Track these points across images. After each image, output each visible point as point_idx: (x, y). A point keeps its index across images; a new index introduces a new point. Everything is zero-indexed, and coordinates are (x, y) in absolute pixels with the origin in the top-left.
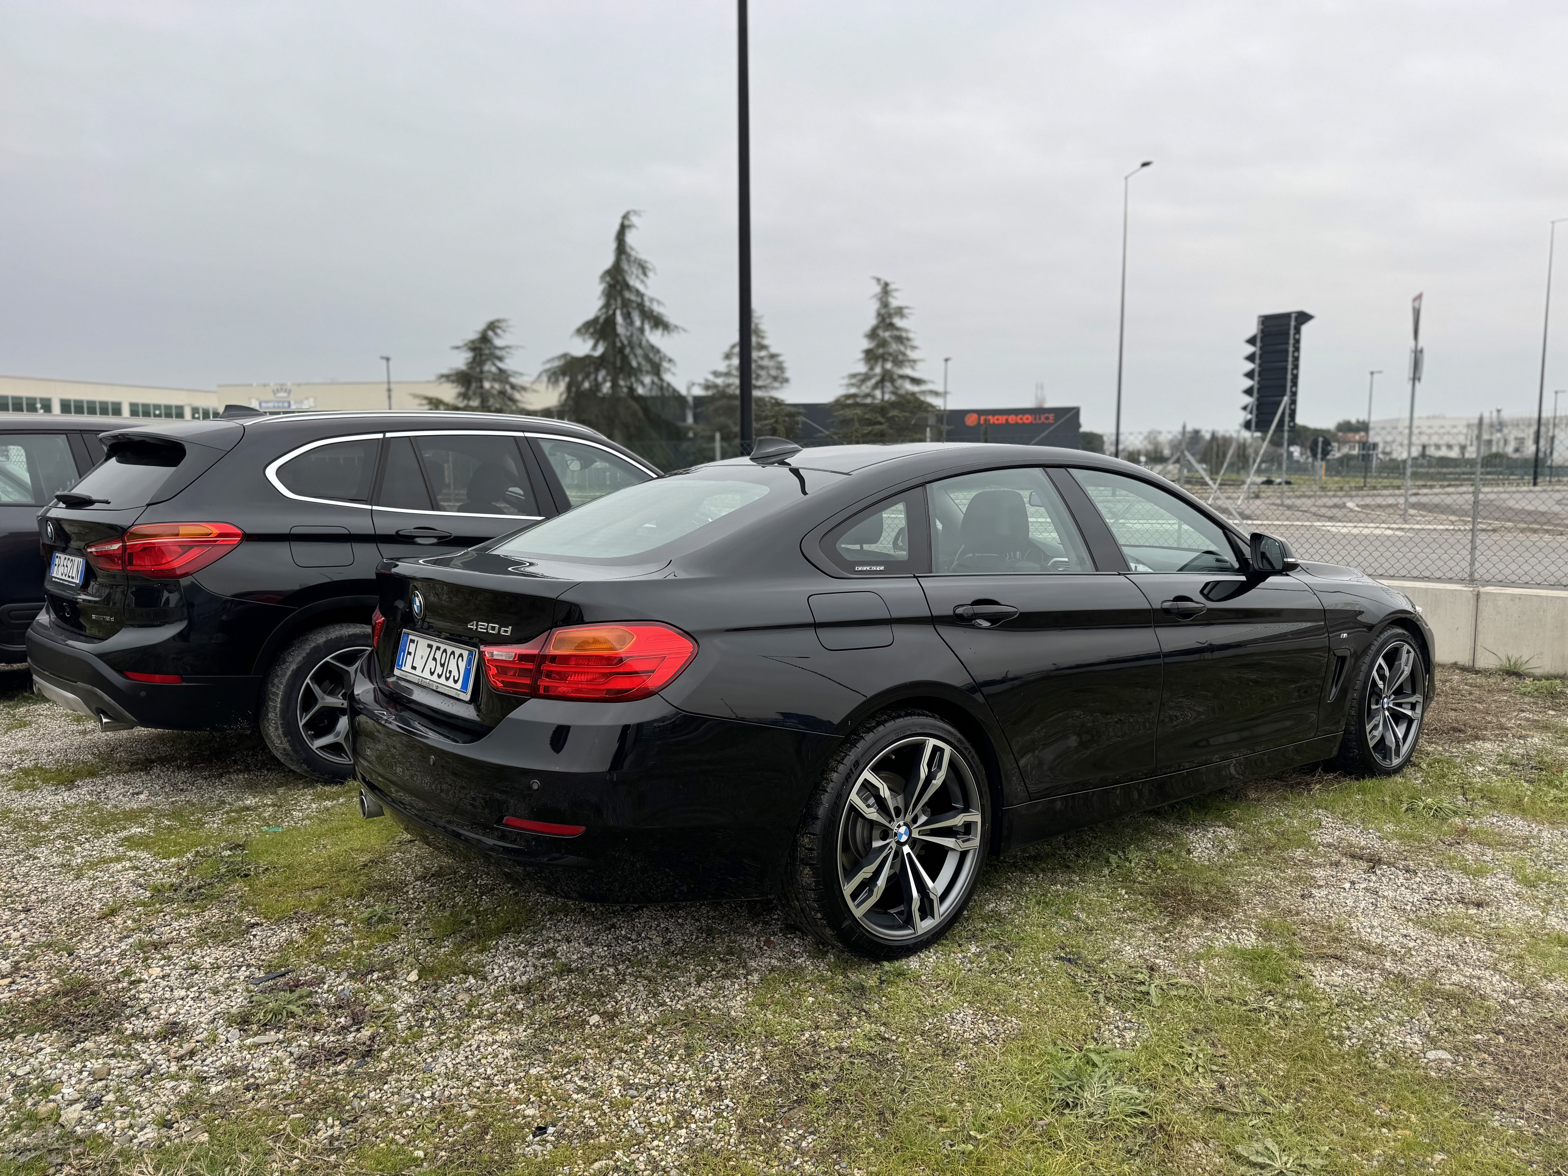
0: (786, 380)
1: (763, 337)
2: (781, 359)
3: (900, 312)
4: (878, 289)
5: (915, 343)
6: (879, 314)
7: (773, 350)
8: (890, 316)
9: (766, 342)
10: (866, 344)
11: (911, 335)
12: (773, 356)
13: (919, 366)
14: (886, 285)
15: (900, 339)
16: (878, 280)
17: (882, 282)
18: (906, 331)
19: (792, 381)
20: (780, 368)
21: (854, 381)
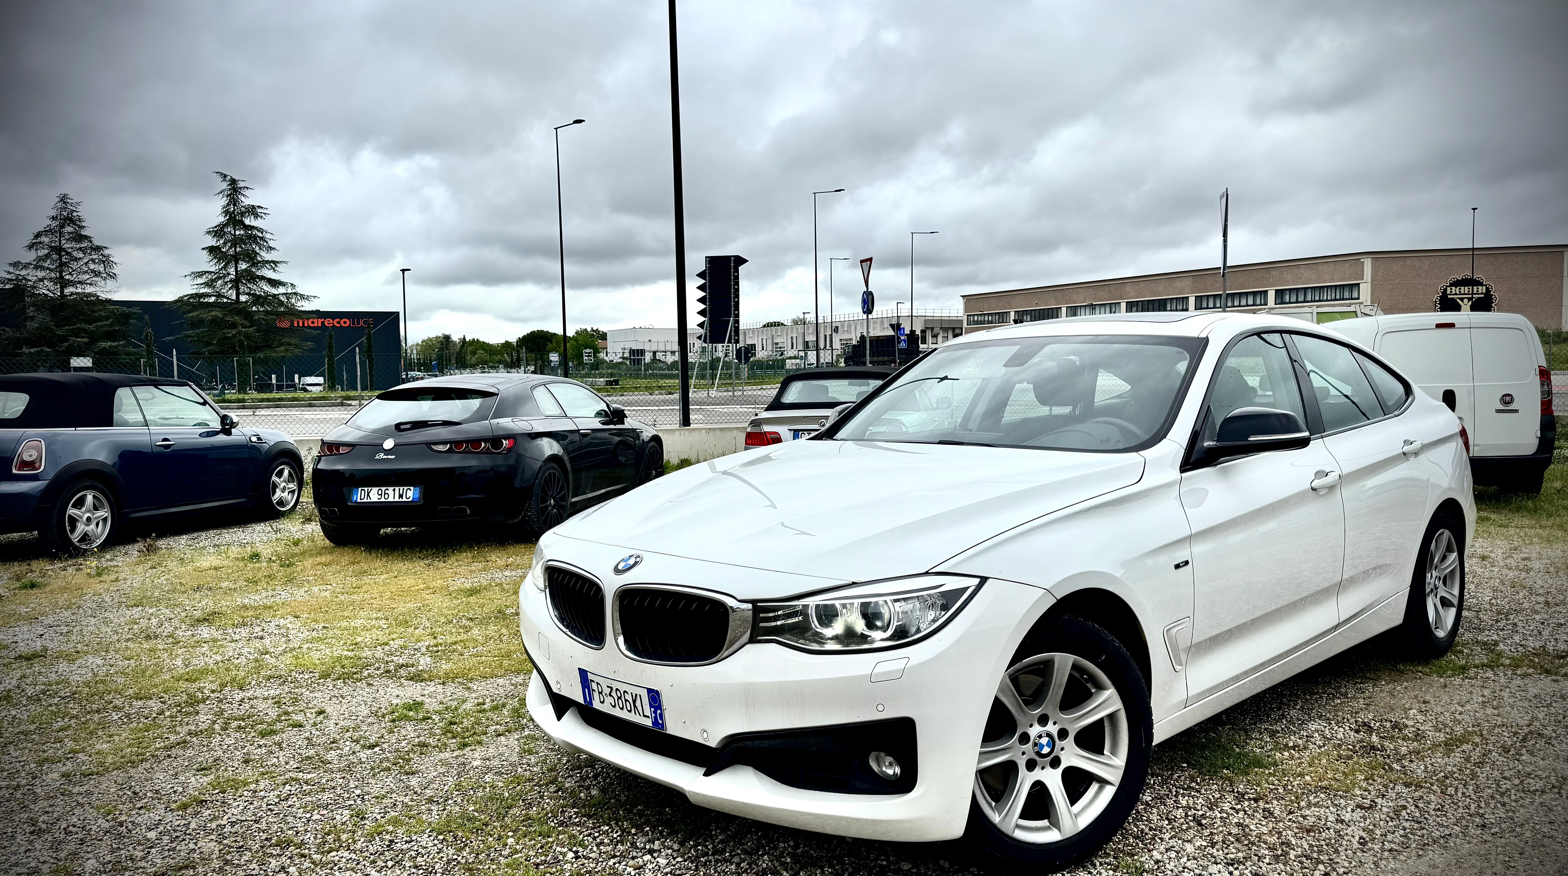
0: (113, 276)
1: (79, 227)
2: (106, 252)
3: (253, 211)
4: (225, 185)
5: (271, 244)
6: (226, 212)
7: (97, 242)
8: (242, 214)
9: (84, 232)
10: (212, 242)
11: (268, 236)
12: (98, 249)
13: (280, 267)
14: (233, 182)
15: (254, 238)
16: (225, 176)
17: (229, 177)
18: (261, 230)
19: (119, 278)
20: (106, 261)
21: (200, 281)
